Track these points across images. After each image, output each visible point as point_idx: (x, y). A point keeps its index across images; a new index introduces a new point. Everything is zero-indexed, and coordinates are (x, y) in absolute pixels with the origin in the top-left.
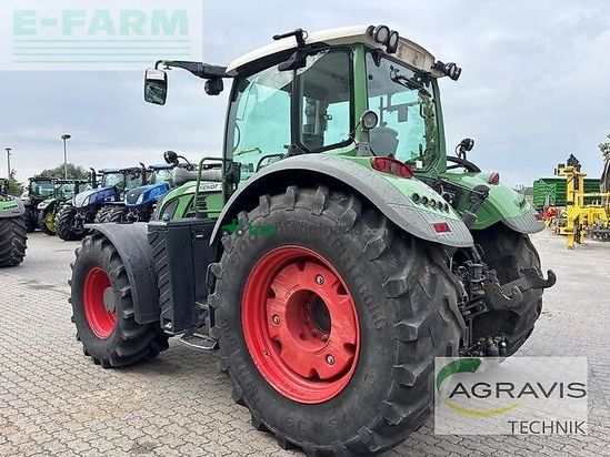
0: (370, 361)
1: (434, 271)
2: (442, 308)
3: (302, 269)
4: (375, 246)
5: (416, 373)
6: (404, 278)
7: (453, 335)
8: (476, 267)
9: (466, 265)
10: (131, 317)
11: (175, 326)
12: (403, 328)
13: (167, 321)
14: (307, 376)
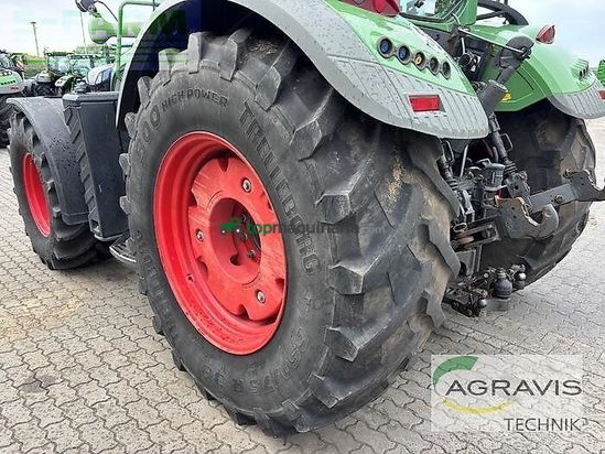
0: (298, 313)
1: (410, 179)
2: (416, 239)
3: (225, 166)
4: (306, 135)
5: (360, 342)
6: (346, 192)
7: (433, 280)
8: (495, 169)
9: (481, 165)
10: (59, 217)
11: (103, 229)
12: (342, 274)
13: (95, 223)
14: (236, 313)
